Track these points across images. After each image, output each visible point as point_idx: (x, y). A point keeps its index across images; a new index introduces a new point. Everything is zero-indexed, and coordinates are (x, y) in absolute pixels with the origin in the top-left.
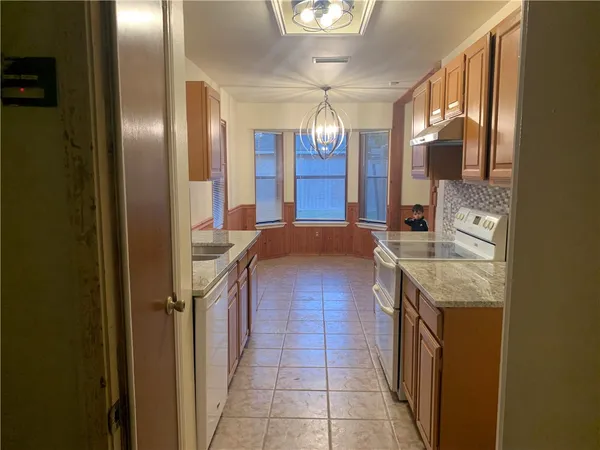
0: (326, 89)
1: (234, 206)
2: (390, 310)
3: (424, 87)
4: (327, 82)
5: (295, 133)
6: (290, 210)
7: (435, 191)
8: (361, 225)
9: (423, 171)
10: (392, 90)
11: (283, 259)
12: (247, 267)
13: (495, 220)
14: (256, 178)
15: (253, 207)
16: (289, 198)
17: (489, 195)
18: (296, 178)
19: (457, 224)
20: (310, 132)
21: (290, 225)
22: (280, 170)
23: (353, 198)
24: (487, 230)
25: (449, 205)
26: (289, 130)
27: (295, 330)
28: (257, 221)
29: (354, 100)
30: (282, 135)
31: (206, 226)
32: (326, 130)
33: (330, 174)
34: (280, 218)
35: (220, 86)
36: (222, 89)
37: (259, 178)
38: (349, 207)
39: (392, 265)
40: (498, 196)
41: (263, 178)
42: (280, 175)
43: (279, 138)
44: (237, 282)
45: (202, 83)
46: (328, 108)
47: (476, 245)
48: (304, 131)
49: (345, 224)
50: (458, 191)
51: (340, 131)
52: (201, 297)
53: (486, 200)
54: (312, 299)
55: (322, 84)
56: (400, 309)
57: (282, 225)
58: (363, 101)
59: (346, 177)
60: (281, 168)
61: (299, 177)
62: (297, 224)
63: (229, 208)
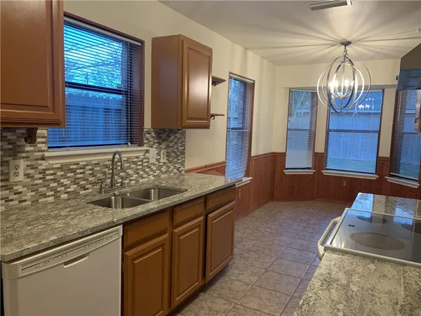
1: (261, 153)
6: (320, 160)
8: (390, 179)
12: (207, 215)
14: (288, 129)
15: (283, 155)
16: (320, 148)
18: (328, 131)
21: (319, 173)
22: (313, 123)
23: (385, 152)
28: (287, 167)
31: (215, 169)
34: (310, 166)
37: (291, 130)
38: (380, 162)
42: (313, 128)
45: (179, 36)
49: (375, 177)
52: (4, 262)
57: (311, 172)
59: (379, 132)
60: (314, 121)
61: (331, 130)
62: (325, 172)
63: (253, 154)
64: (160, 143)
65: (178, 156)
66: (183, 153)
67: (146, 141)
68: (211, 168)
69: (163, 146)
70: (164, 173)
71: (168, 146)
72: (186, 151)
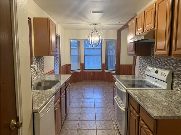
0: (95, 24)
1: (63, 65)
2: (123, 109)
3: (134, 21)
4: (96, 22)
5: (84, 40)
6: (82, 66)
7: (135, 60)
8: (106, 71)
9: (133, 52)
10: (118, 25)
11: (80, 82)
12: (65, 89)
13: (167, 72)
15: (70, 65)
16: (82, 62)
17: (161, 62)
18: (84, 55)
19: (147, 73)
20: (89, 40)
21: (82, 71)
23: (104, 62)
24: (163, 76)
25: (141, 65)
26: (83, 39)
27: (84, 112)
28: (71, 70)
29: (104, 29)
30: (80, 41)
31: (52, 72)
32: (95, 39)
33: (95, 54)
34: (79, 69)
35: (57, 23)
36: (58, 24)
37: (72, 55)
38: (102, 65)
39: (124, 91)
40: (166, 62)
41: (73, 55)
42: (79, 54)
43: (79, 42)
44: (60, 97)
45: (48, 18)
46: (96, 31)
47: (156, 82)
48: (87, 40)
49: (101, 71)
50: (146, 60)
51: (100, 40)
52: (37, 113)
53: (160, 64)
54: (90, 98)
55: (94, 23)
56: (128, 109)
57: (80, 71)
58: (107, 30)
59: (101, 55)
60: (79, 52)
61: (85, 55)
62: (85, 71)
63: (61, 66)
64: (37, 63)
65: (42, 68)
66: (44, 67)
67: (34, 62)
68: (51, 72)
69: (38, 64)
70: (39, 76)
71: (40, 64)
72: (45, 66)
